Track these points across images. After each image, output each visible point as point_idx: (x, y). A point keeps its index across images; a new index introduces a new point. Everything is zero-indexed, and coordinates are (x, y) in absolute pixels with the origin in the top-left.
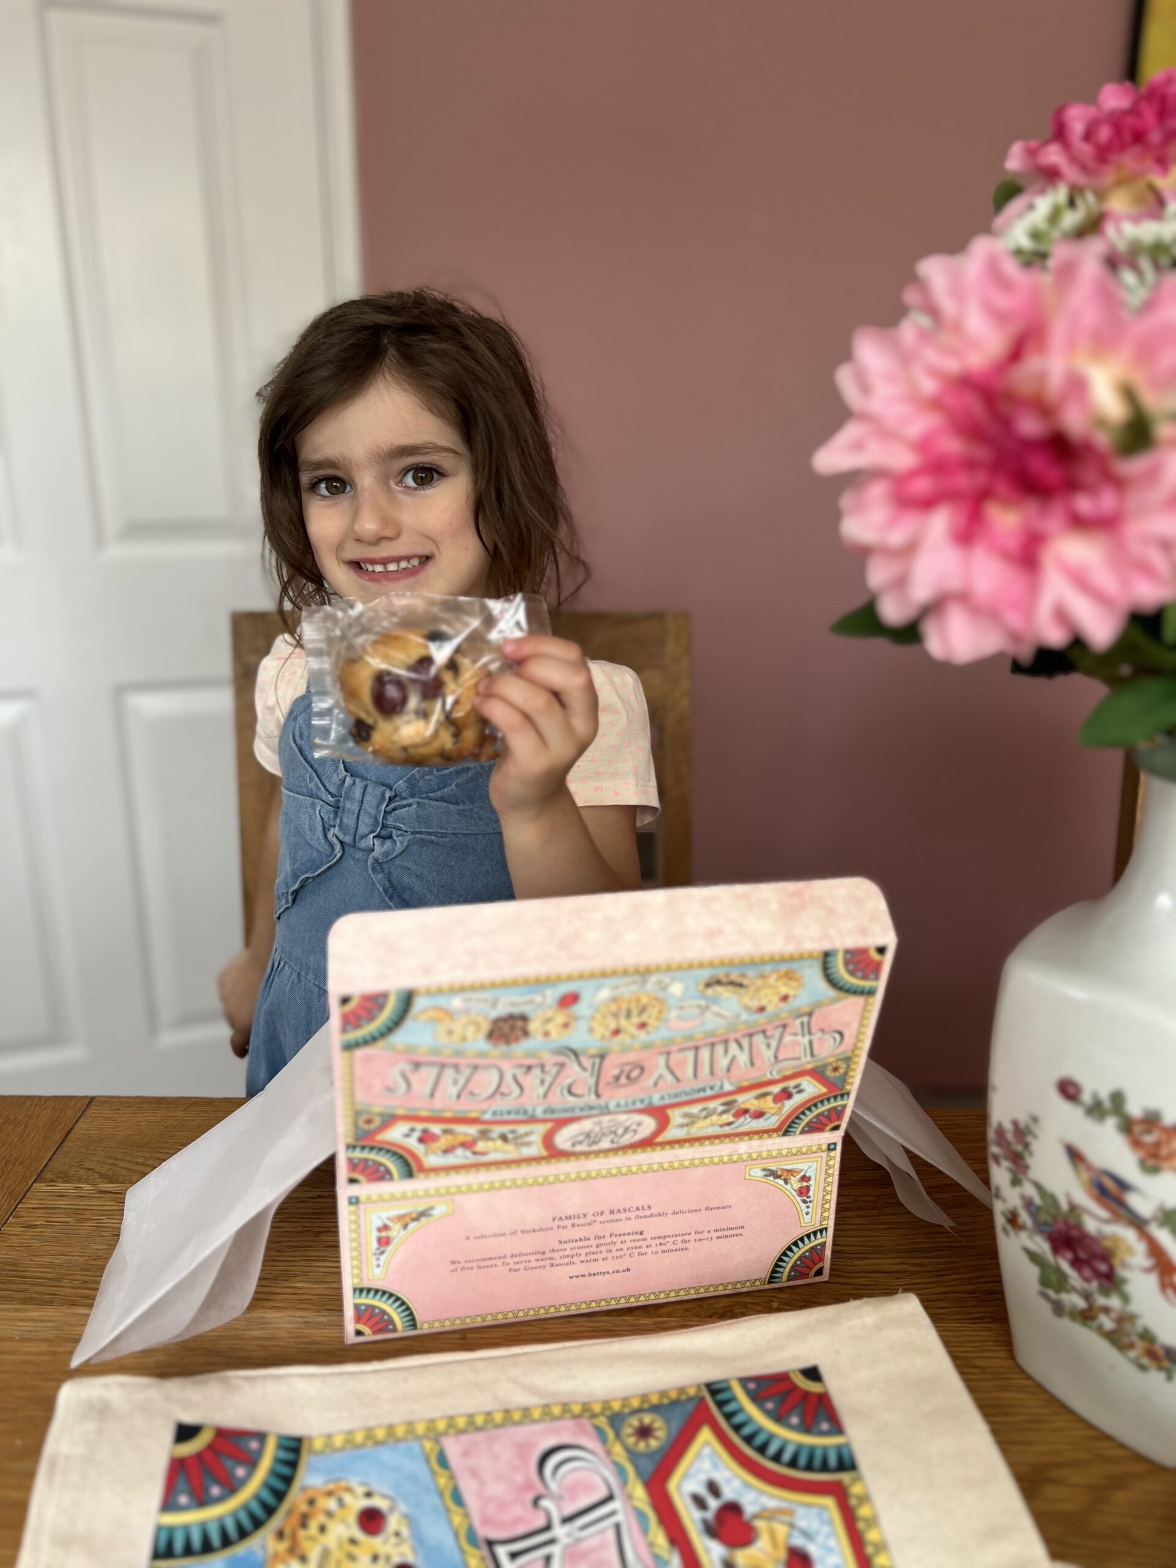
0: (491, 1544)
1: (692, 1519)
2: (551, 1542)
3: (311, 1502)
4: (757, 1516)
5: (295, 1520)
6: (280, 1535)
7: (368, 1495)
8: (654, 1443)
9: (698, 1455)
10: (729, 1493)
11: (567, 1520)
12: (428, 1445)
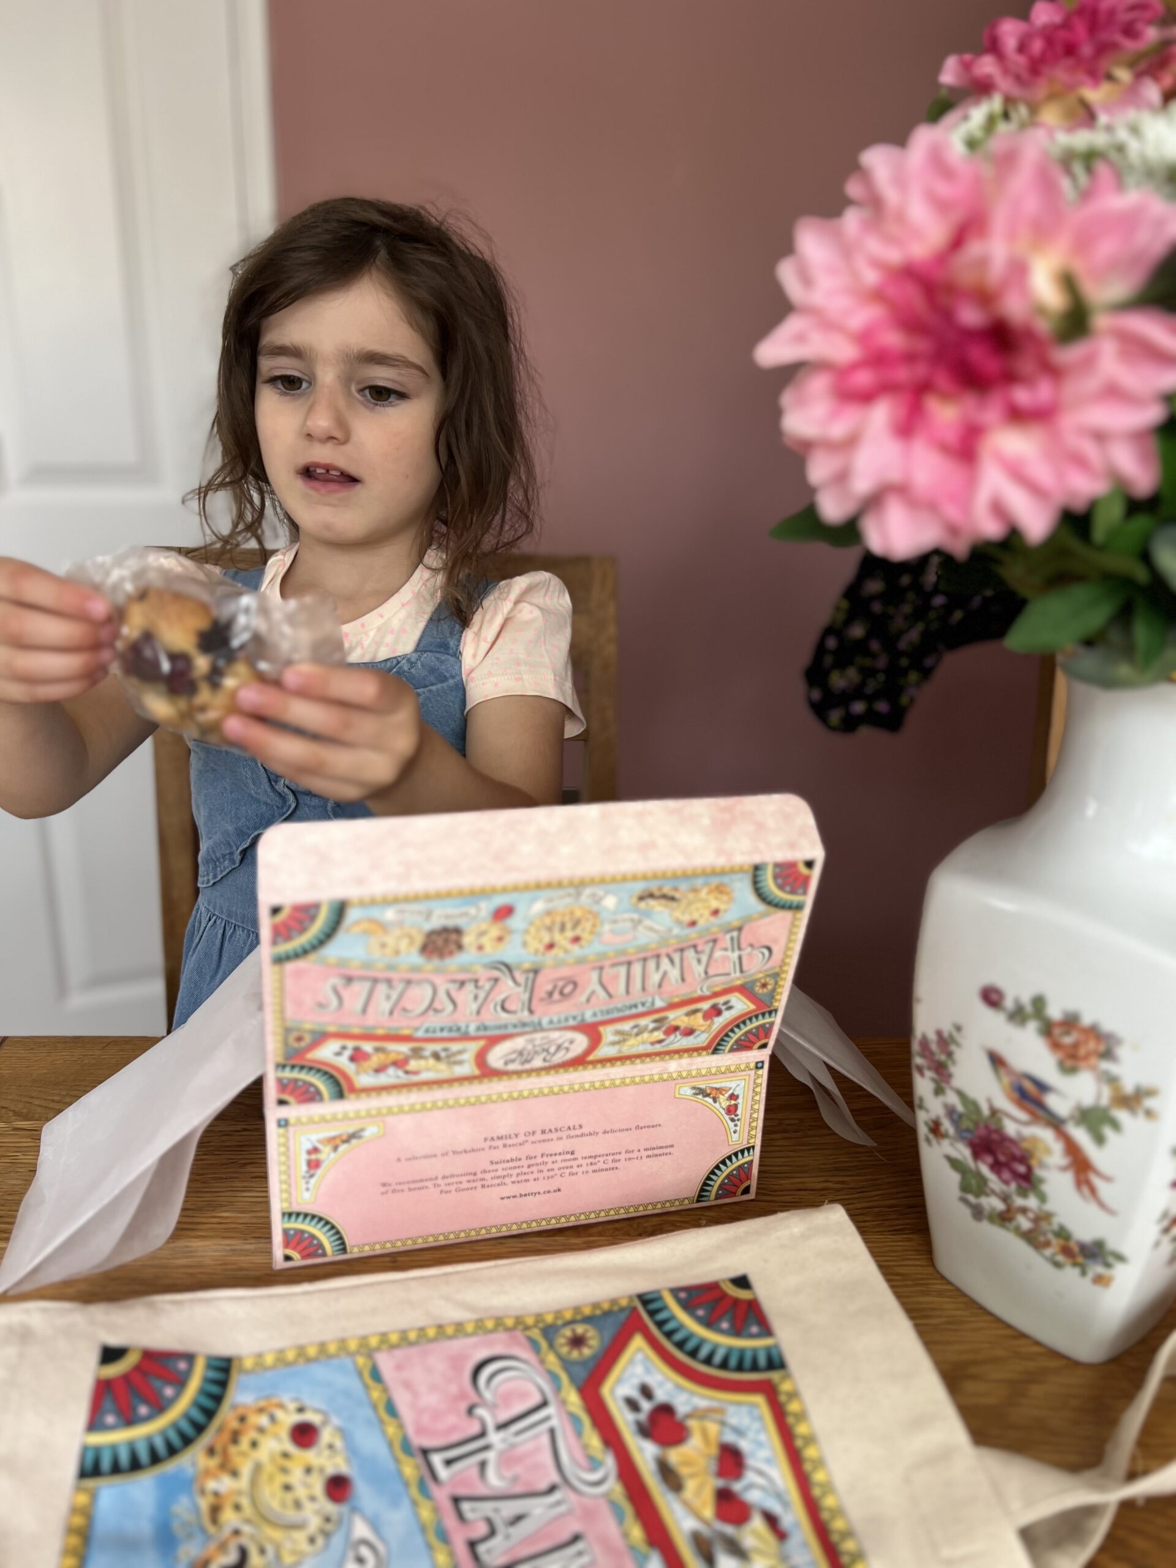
0: (425, 1452)
1: (625, 1421)
2: (486, 1448)
3: (242, 1419)
4: (689, 1416)
5: (226, 1436)
6: (211, 1451)
7: (301, 1410)
8: (586, 1352)
9: (631, 1361)
10: (661, 1395)
11: (502, 1426)
12: (361, 1361)
